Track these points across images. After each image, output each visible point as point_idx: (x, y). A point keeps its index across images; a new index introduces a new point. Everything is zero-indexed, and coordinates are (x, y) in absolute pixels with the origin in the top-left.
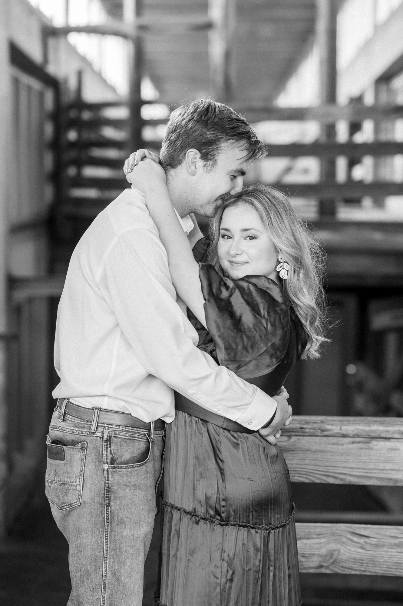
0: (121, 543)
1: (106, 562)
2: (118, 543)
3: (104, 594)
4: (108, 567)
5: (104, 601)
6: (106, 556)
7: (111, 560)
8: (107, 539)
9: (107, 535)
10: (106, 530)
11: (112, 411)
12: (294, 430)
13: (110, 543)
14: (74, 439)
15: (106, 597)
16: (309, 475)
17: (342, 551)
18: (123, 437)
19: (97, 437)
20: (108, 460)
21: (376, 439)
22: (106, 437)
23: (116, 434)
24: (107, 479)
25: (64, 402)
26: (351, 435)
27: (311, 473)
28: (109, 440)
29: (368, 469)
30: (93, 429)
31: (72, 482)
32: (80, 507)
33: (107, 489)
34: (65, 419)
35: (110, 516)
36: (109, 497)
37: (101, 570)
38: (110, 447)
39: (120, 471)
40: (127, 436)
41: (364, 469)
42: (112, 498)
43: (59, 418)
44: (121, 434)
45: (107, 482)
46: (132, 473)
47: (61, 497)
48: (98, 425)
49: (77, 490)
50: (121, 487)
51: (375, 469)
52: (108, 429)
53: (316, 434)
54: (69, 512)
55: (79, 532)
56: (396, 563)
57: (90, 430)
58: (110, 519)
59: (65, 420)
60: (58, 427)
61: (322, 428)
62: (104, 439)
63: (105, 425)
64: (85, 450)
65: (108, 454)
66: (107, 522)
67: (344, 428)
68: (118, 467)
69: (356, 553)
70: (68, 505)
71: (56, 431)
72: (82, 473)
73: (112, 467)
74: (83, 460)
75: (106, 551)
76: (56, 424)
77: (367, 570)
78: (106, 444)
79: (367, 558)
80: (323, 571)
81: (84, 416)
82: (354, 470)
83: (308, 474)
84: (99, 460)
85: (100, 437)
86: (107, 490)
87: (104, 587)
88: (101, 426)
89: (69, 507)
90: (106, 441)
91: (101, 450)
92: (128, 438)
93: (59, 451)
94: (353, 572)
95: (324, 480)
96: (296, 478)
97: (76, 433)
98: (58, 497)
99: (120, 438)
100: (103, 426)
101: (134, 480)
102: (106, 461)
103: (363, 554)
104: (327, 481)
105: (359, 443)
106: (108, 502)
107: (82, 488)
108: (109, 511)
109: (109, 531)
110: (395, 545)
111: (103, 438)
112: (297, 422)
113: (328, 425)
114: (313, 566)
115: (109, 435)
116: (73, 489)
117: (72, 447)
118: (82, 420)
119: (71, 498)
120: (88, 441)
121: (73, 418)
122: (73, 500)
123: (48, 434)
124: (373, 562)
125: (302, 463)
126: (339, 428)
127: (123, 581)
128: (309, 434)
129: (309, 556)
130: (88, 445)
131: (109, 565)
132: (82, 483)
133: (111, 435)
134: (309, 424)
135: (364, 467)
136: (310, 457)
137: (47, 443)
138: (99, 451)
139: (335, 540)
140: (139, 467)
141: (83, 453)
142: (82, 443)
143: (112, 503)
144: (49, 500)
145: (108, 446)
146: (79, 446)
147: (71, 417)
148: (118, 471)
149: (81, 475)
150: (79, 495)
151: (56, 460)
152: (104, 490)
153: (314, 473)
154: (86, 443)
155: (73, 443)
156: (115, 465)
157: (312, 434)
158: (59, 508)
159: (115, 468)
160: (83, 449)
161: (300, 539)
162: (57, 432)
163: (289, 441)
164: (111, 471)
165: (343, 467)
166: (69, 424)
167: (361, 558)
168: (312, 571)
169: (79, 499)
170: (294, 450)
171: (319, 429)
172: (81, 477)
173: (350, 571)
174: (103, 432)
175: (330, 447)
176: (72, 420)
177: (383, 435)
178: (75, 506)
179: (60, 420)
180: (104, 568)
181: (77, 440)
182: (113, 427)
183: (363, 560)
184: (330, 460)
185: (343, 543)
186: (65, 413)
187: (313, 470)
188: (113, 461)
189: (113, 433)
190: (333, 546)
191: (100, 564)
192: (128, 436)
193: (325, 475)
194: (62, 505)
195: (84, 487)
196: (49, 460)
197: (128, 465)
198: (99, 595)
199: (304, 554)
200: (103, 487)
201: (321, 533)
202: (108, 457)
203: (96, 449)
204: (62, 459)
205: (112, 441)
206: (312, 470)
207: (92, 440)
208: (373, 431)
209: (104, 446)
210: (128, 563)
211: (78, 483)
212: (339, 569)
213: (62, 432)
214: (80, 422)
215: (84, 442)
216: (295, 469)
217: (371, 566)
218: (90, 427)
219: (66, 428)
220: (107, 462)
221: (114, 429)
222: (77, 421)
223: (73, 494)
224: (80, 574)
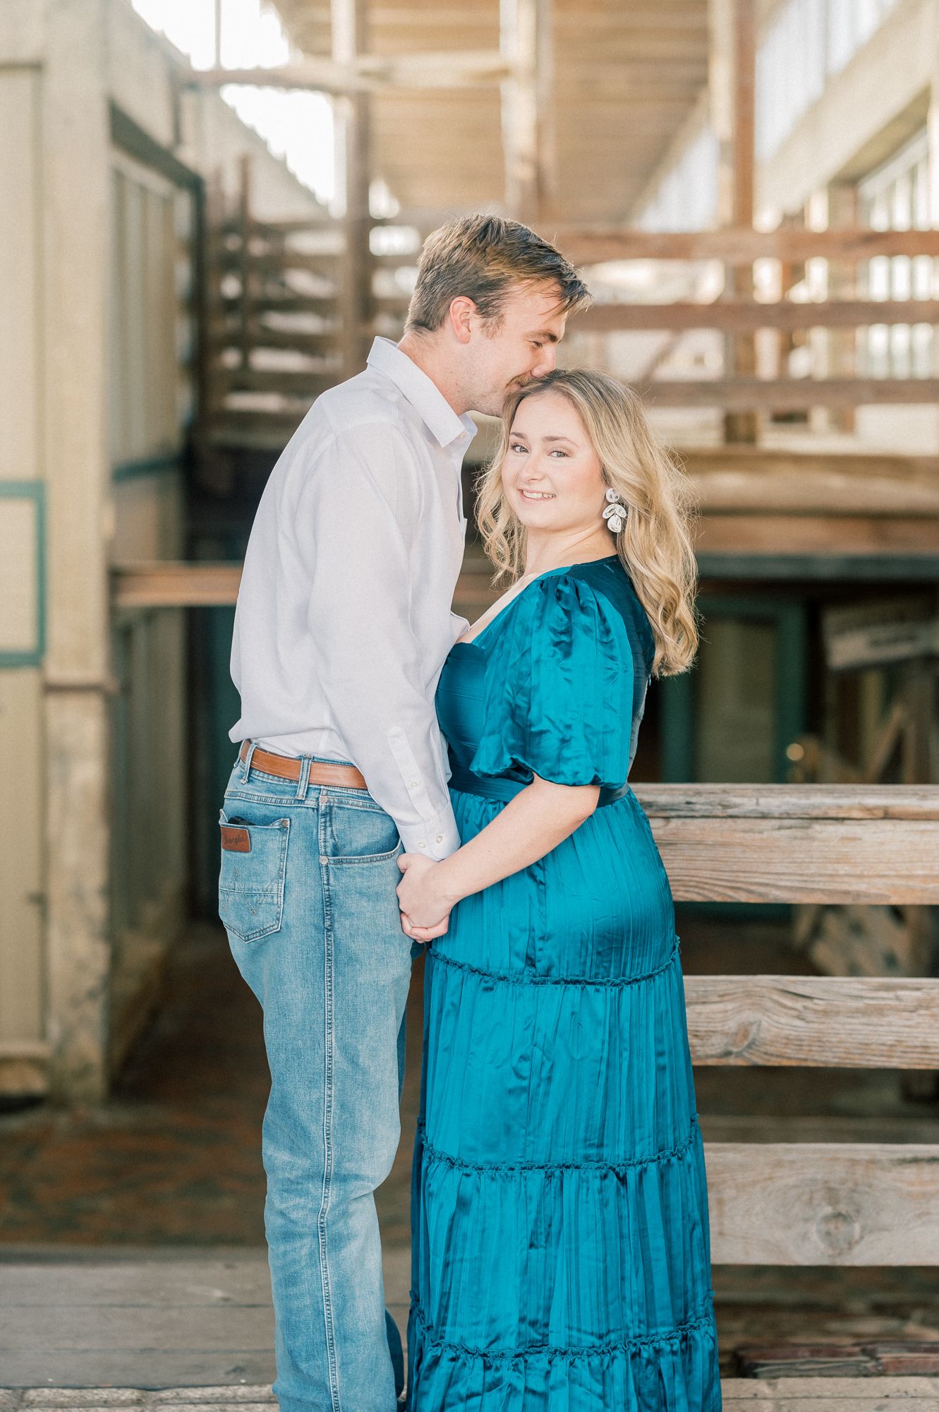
0: (356, 996)
1: (330, 1031)
2: (350, 997)
3: (330, 1089)
4: (333, 1041)
5: (330, 1101)
6: (329, 1021)
7: (339, 1028)
8: (330, 990)
9: (329, 984)
10: (328, 975)
11: (333, 762)
12: (675, 808)
13: (336, 997)
14: (268, 813)
15: (333, 1095)
16: (704, 889)
17: (764, 1024)
18: (354, 807)
19: (307, 808)
20: (327, 850)
21: (821, 821)
22: (323, 808)
23: (342, 803)
24: (325, 882)
25: (250, 748)
26: (777, 815)
27: (706, 883)
28: (328, 814)
29: (807, 875)
30: (301, 793)
31: (264, 890)
32: (278, 934)
33: (327, 900)
34: (251, 778)
35: (333, 949)
36: (332, 915)
37: (322, 1047)
38: (331, 826)
39: (349, 868)
40: (361, 807)
41: (801, 875)
42: (336, 915)
43: (242, 777)
44: (350, 802)
45: (326, 887)
46: (370, 872)
47: (247, 918)
48: (308, 788)
49: (274, 904)
50: (352, 896)
51: (820, 875)
52: (327, 795)
53: (714, 814)
54: (260, 945)
55: (281, 980)
56: (860, 1044)
57: (294, 796)
58: (333, 954)
59: (252, 781)
60: (239, 794)
61: (723, 803)
62: (320, 812)
63: (322, 787)
64: (286, 832)
65: (328, 837)
66: (329, 960)
67: (762, 801)
68: (345, 861)
69: (789, 1028)
70: (259, 932)
71: (235, 801)
72: (282, 874)
73: (334, 860)
74: (284, 849)
75: (330, 1011)
76: (237, 788)
77: (809, 1057)
78: (323, 820)
79: (809, 1036)
80: (732, 1061)
81: (283, 772)
82: (783, 877)
83: (701, 885)
84: (313, 848)
85: (313, 809)
86: (328, 902)
87: (329, 1077)
88: (315, 789)
89: (261, 935)
90: (324, 815)
91: (315, 831)
92: (362, 809)
93: (241, 836)
94: (785, 1063)
95: (730, 897)
96: (681, 895)
97: (271, 802)
98: (241, 918)
99: (348, 809)
100: (318, 789)
101: (376, 884)
102: (323, 850)
103: (802, 1029)
104: (734, 898)
105: (790, 828)
106: (329, 923)
107: (282, 901)
108: (332, 939)
109: (333, 975)
110: (858, 1011)
111: (318, 810)
112: (682, 792)
113: (735, 796)
114: (714, 1052)
115: (328, 804)
116: (266, 903)
117: (265, 827)
118: (282, 780)
119: (264, 918)
120: (293, 817)
121: (266, 776)
122: (268, 922)
123: (222, 808)
124: (820, 1044)
125: (690, 866)
126: (754, 801)
127: (362, 1065)
128: (701, 814)
129: (704, 1036)
130: (293, 823)
131: (336, 1037)
132: (283, 891)
133: (332, 804)
134: (701, 796)
135: (801, 872)
136: (703, 855)
137: (220, 822)
138: (312, 833)
139: (753, 1004)
140: (384, 862)
141: (284, 838)
142: (282, 819)
143: (336, 926)
144: (225, 925)
145: (328, 824)
146: (276, 825)
147: (261, 774)
148: (346, 868)
149: (281, 878)
150: (279, 913)
151: (237, 851)
152: (322, 903)
153: (712, 884)
154: (288, 819)
155: (266, 821)
156: (340, 857)
157: (706, 814)
158: (243, 938)
159: (340, 862)
160: (283, 830)
161: (690, 1003)
162: (238, 801)
163: (667, 827)
164: (332, 868)
165: (763, 873)
166: (258, 786)
167: (797, 1036)
168: (711, 1062)
169: (278, 919)
170: (676, 844)
171: (720, 804)
172: (280, 881)
173: (779, 1060)
174: (318, 799)
175: (739, 836)
176: (264, 780)
177: (832, 814)
178: (270, 933)
179: (242, 781)
180: (326, 1042)
181: (272, 814)
182: (336, 790)
183: (801, 1040)
184: (742, 860)
185: (767, 1010)
186: (251, 768)
187: (710, 878)
188: (336, 851)
189: (336, 800)
190: (748, 1016)
191: (320, 1037)
192: (363, 806)
193: (732, 888)
194: (249, 933)
195: (286, 899)
196: (225, 854)
197: (363, 857)
198: (320, 1092)
199: (697, 1031)
200: (319, 896)
201: (728, 992)
202: (327, 844)
203: (307, 829)
204: (247, 851)
205: (333, 816)
206: (707, 878)
207: (299, 813)
208: (814, 807)
209: (319, 824)
210: (370, 1031)
211: (275, 891)
212: (758, 1057)
213: (246, 803)
214: (277, 783)
215: (284, 818)
216: (679, 878)
217: (816, 1051)
218: (296, 792)
219: (254, 795)
220: (326, 852)
221: (337, 794)
222: (272, 782)
223: (267, 913)
224: (284, 1056)
